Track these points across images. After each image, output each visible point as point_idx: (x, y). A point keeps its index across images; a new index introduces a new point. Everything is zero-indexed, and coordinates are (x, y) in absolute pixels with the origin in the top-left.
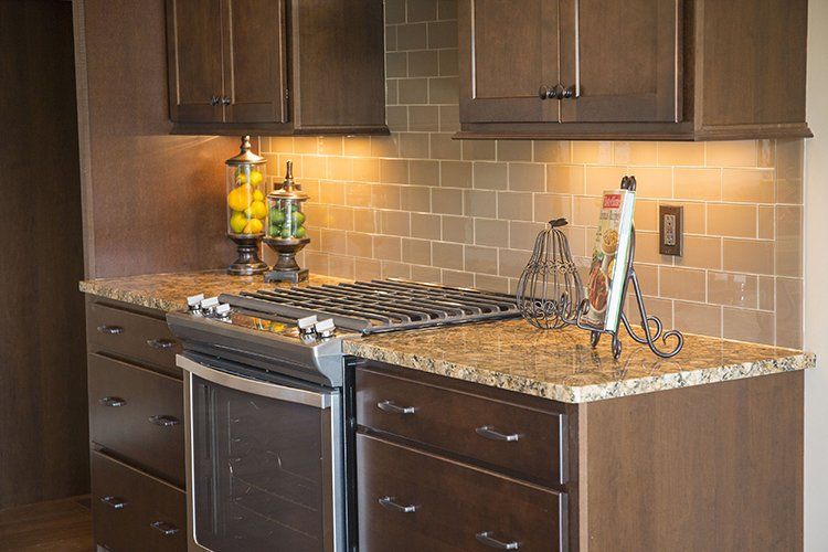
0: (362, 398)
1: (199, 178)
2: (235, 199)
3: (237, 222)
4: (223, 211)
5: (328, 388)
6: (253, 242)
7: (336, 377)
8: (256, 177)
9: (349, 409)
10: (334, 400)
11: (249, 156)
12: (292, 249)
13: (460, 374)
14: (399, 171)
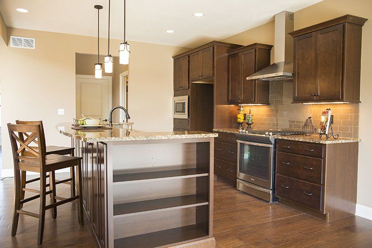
0: (277, 145)
1: (231, 113)
2: (239, 116)
3: (239, 120)
4: (236, 118)
5: (272, 144)
6: (241, 123)
7: (273, 143)
8: (243, 112)
9: (275, 148)
10: (271, 146)
11: (241, 109)
12: (250, 124)
13: (301, 140)
14: (272, 111)
